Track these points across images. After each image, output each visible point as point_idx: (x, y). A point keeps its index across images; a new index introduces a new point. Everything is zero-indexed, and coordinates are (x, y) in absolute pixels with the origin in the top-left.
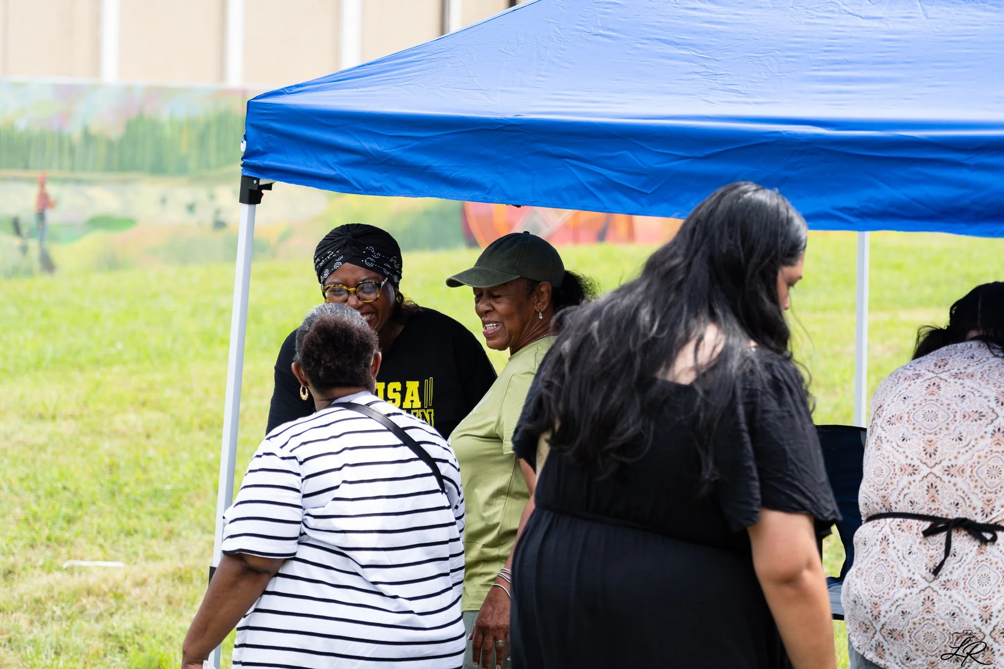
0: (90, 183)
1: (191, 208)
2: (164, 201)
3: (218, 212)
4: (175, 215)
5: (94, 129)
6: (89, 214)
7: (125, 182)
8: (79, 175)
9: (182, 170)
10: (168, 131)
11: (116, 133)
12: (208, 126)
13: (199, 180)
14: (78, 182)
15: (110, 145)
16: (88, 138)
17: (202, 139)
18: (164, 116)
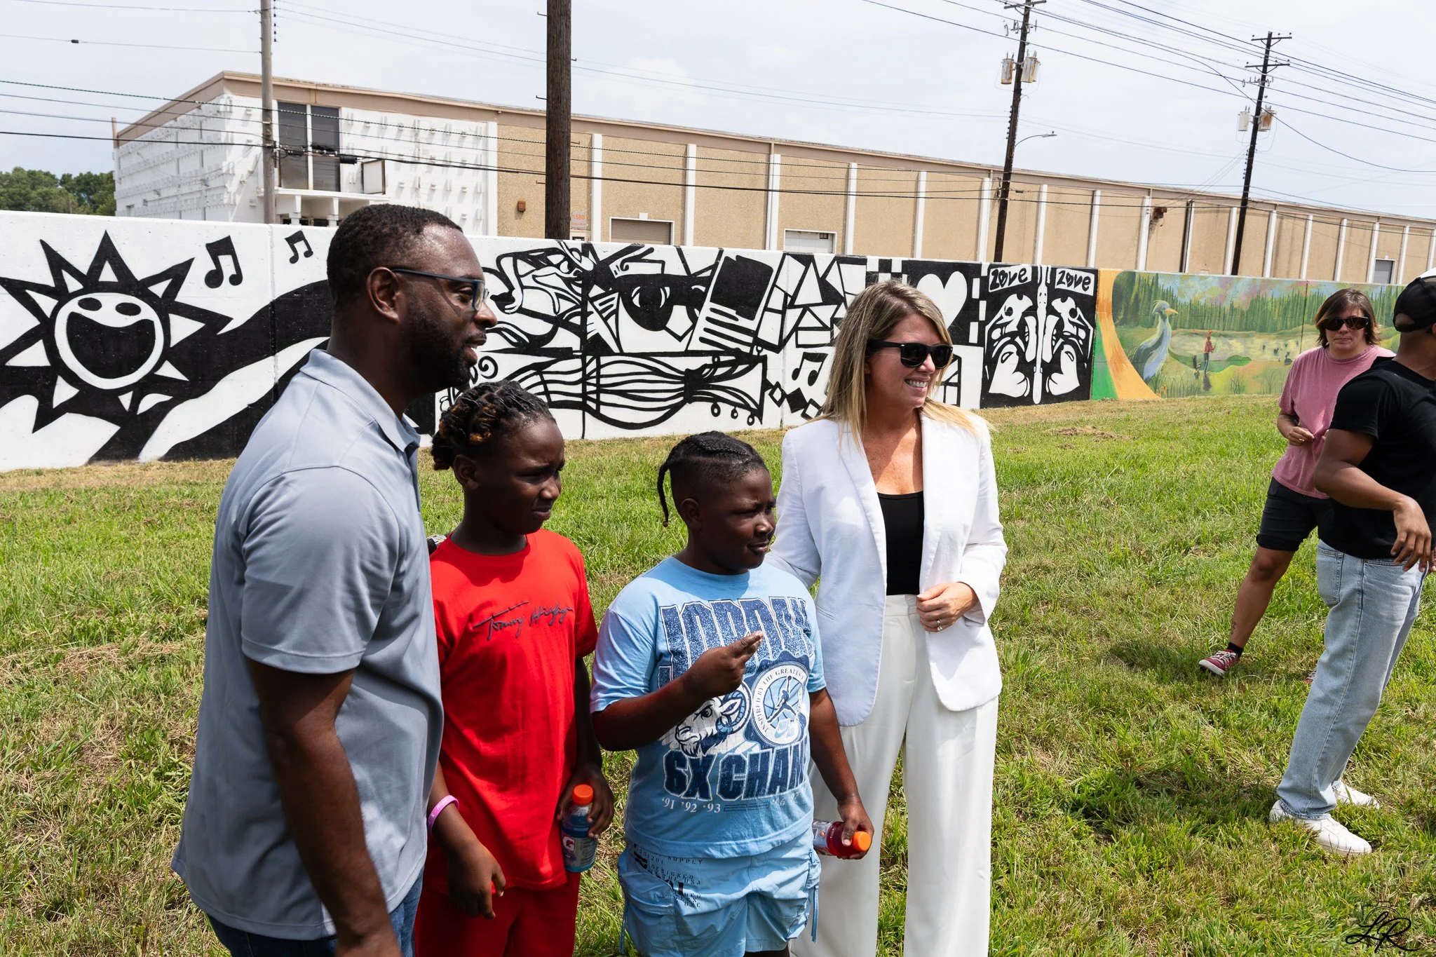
0: (1231, 337)
1: (1276, 351)
2: (1264, 347)
3: (1288, 353)
4: (1269, 355)
5: (1235, 306)
6: (1229, 355)
7: (1248, 336)
8: (1226, 332)
9: (1274, 330)
10: (1270, 307)
11: (1245, 309)
12: (1289, 303)
13: (1281, 335)
14: (1225, 336)
15: (1242, 313)
16: (1232, 309)
17: (1285, 310)
18: (1269, 298)
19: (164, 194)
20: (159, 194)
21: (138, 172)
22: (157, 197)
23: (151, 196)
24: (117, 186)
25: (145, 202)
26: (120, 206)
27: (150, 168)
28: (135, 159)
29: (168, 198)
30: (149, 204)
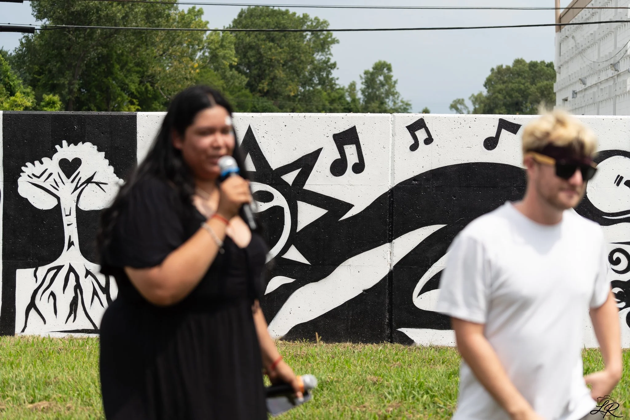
19: (589, 83)
20: (584, 84)
21: (572, 58)
22: (583, 87)
23: (579, 87)
24: (558, 77)
25: (575, 93)
26: (559, 99)
27: (580, 53)
28: (571, 43)
29: (591, 87)
30: (578, 96)
